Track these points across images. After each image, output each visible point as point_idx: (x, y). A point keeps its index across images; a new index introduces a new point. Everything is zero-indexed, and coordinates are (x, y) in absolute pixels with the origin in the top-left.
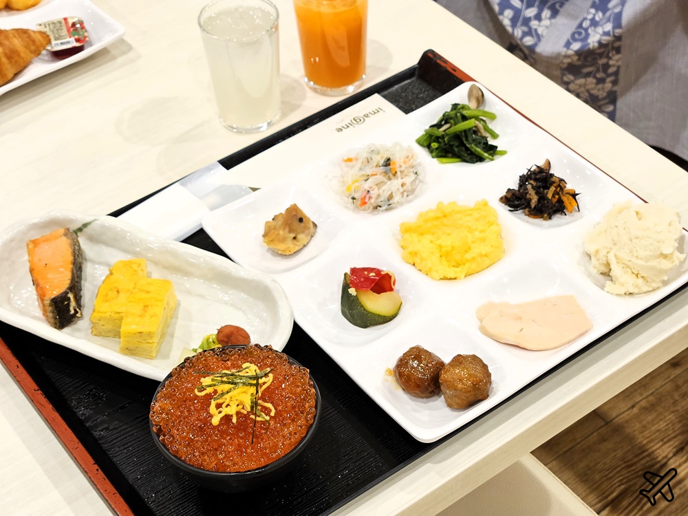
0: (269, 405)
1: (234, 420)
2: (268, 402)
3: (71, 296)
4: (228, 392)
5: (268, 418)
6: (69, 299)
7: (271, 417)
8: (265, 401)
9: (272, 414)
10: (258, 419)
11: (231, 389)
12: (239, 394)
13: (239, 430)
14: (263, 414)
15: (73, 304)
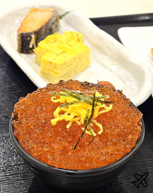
0: (100, 126)
1: (68, 126)
2: (100, 123)
3: (33, 36)
4: (72, 104)
5: (95, 135)
6: (31, 38)
7: (98, 135)
8: (99, 121)
9: (100, 133)
10: (87, 132)
11: (75, 102)
12: (80, 108)
13: (70, 135)
14: (92, 130)
15: (33, 42)
